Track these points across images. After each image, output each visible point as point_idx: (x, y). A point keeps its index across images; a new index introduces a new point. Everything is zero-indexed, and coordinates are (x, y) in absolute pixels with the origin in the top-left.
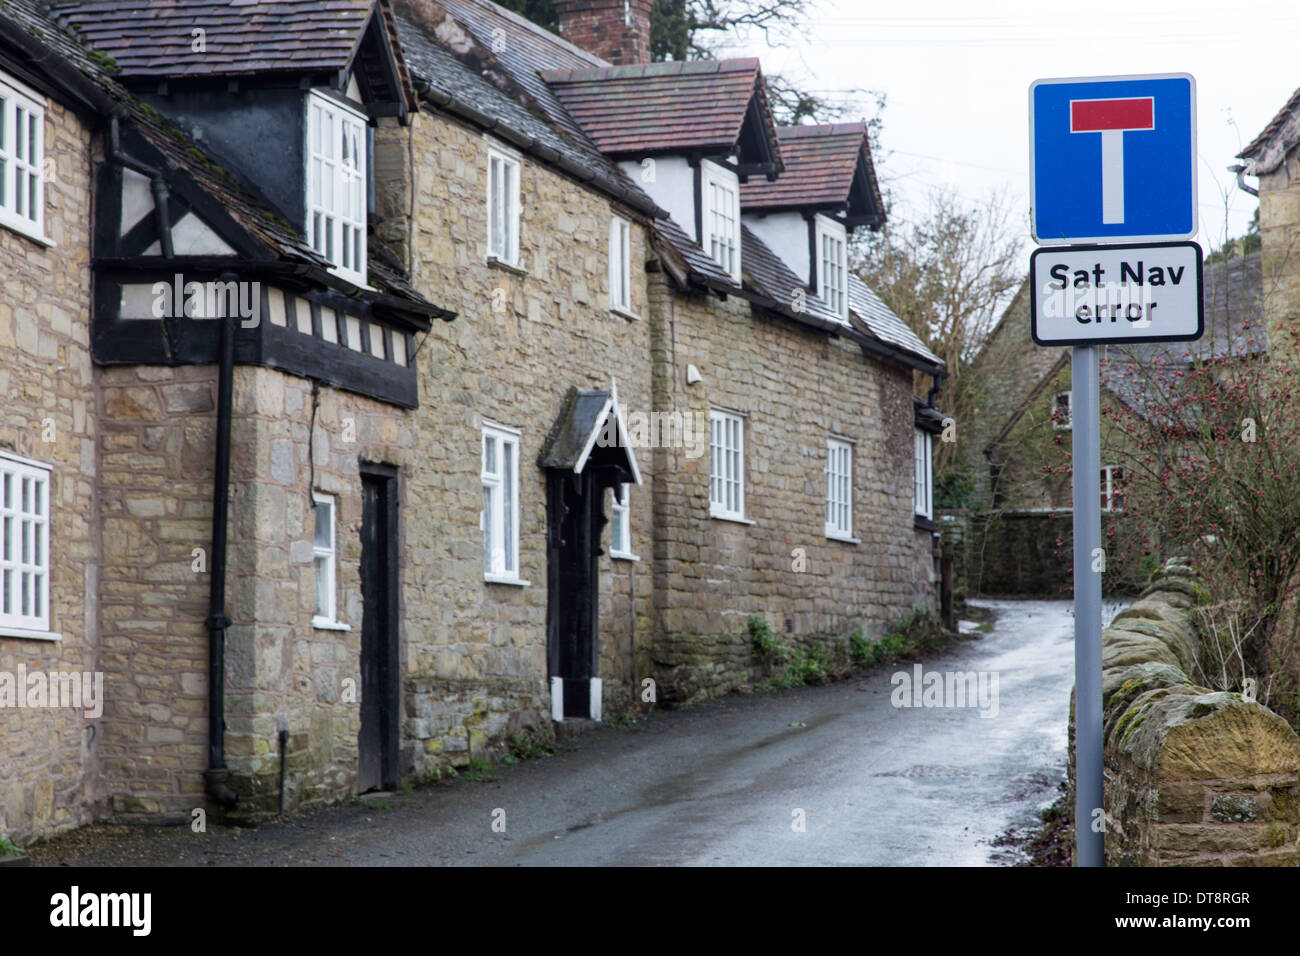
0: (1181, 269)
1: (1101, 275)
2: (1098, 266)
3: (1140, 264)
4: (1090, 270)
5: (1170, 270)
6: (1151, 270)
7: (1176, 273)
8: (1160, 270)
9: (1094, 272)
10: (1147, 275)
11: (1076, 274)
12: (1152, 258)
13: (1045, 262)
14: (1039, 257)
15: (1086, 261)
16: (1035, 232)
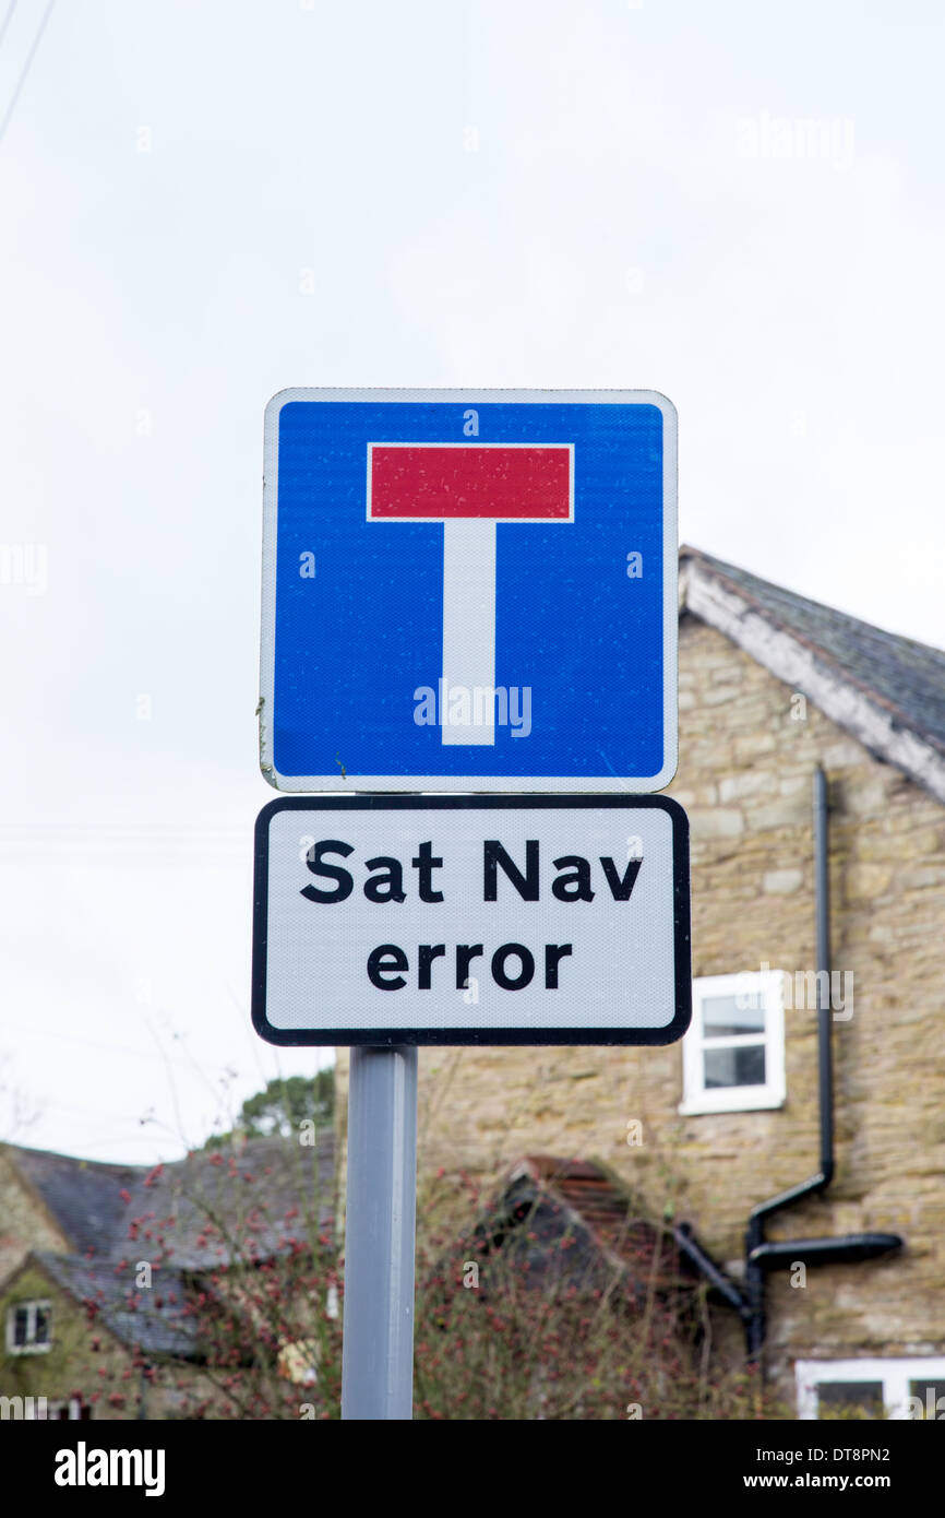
0: (634, 867)
1: (435, 871)
2: (426, 848)
3: (533, 848)
4: (406, 855)
5: (608, 864)
6: (560, 864)
7: (621, 872)
8: (583, 865)
9: (416, 863)
10: (548, 875)
11: (372, 865)
12: (561, 833)
13: (296, 835)
14: (279, 820)
15: (396, 834)
16: (270, 760)
